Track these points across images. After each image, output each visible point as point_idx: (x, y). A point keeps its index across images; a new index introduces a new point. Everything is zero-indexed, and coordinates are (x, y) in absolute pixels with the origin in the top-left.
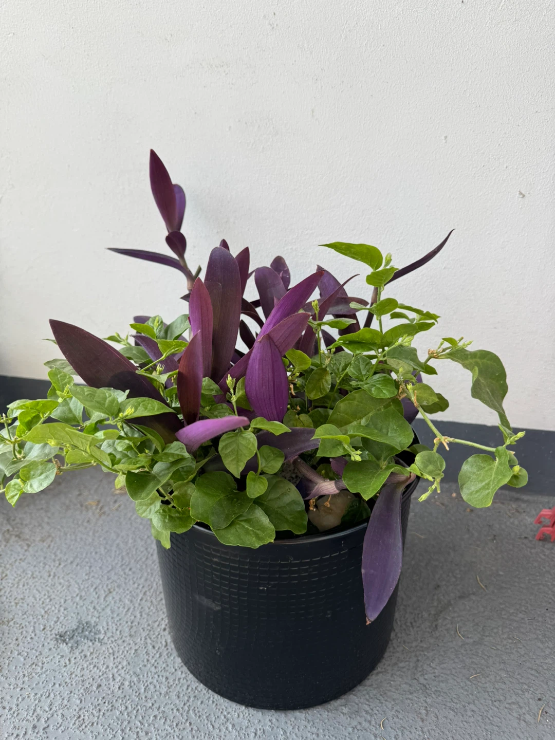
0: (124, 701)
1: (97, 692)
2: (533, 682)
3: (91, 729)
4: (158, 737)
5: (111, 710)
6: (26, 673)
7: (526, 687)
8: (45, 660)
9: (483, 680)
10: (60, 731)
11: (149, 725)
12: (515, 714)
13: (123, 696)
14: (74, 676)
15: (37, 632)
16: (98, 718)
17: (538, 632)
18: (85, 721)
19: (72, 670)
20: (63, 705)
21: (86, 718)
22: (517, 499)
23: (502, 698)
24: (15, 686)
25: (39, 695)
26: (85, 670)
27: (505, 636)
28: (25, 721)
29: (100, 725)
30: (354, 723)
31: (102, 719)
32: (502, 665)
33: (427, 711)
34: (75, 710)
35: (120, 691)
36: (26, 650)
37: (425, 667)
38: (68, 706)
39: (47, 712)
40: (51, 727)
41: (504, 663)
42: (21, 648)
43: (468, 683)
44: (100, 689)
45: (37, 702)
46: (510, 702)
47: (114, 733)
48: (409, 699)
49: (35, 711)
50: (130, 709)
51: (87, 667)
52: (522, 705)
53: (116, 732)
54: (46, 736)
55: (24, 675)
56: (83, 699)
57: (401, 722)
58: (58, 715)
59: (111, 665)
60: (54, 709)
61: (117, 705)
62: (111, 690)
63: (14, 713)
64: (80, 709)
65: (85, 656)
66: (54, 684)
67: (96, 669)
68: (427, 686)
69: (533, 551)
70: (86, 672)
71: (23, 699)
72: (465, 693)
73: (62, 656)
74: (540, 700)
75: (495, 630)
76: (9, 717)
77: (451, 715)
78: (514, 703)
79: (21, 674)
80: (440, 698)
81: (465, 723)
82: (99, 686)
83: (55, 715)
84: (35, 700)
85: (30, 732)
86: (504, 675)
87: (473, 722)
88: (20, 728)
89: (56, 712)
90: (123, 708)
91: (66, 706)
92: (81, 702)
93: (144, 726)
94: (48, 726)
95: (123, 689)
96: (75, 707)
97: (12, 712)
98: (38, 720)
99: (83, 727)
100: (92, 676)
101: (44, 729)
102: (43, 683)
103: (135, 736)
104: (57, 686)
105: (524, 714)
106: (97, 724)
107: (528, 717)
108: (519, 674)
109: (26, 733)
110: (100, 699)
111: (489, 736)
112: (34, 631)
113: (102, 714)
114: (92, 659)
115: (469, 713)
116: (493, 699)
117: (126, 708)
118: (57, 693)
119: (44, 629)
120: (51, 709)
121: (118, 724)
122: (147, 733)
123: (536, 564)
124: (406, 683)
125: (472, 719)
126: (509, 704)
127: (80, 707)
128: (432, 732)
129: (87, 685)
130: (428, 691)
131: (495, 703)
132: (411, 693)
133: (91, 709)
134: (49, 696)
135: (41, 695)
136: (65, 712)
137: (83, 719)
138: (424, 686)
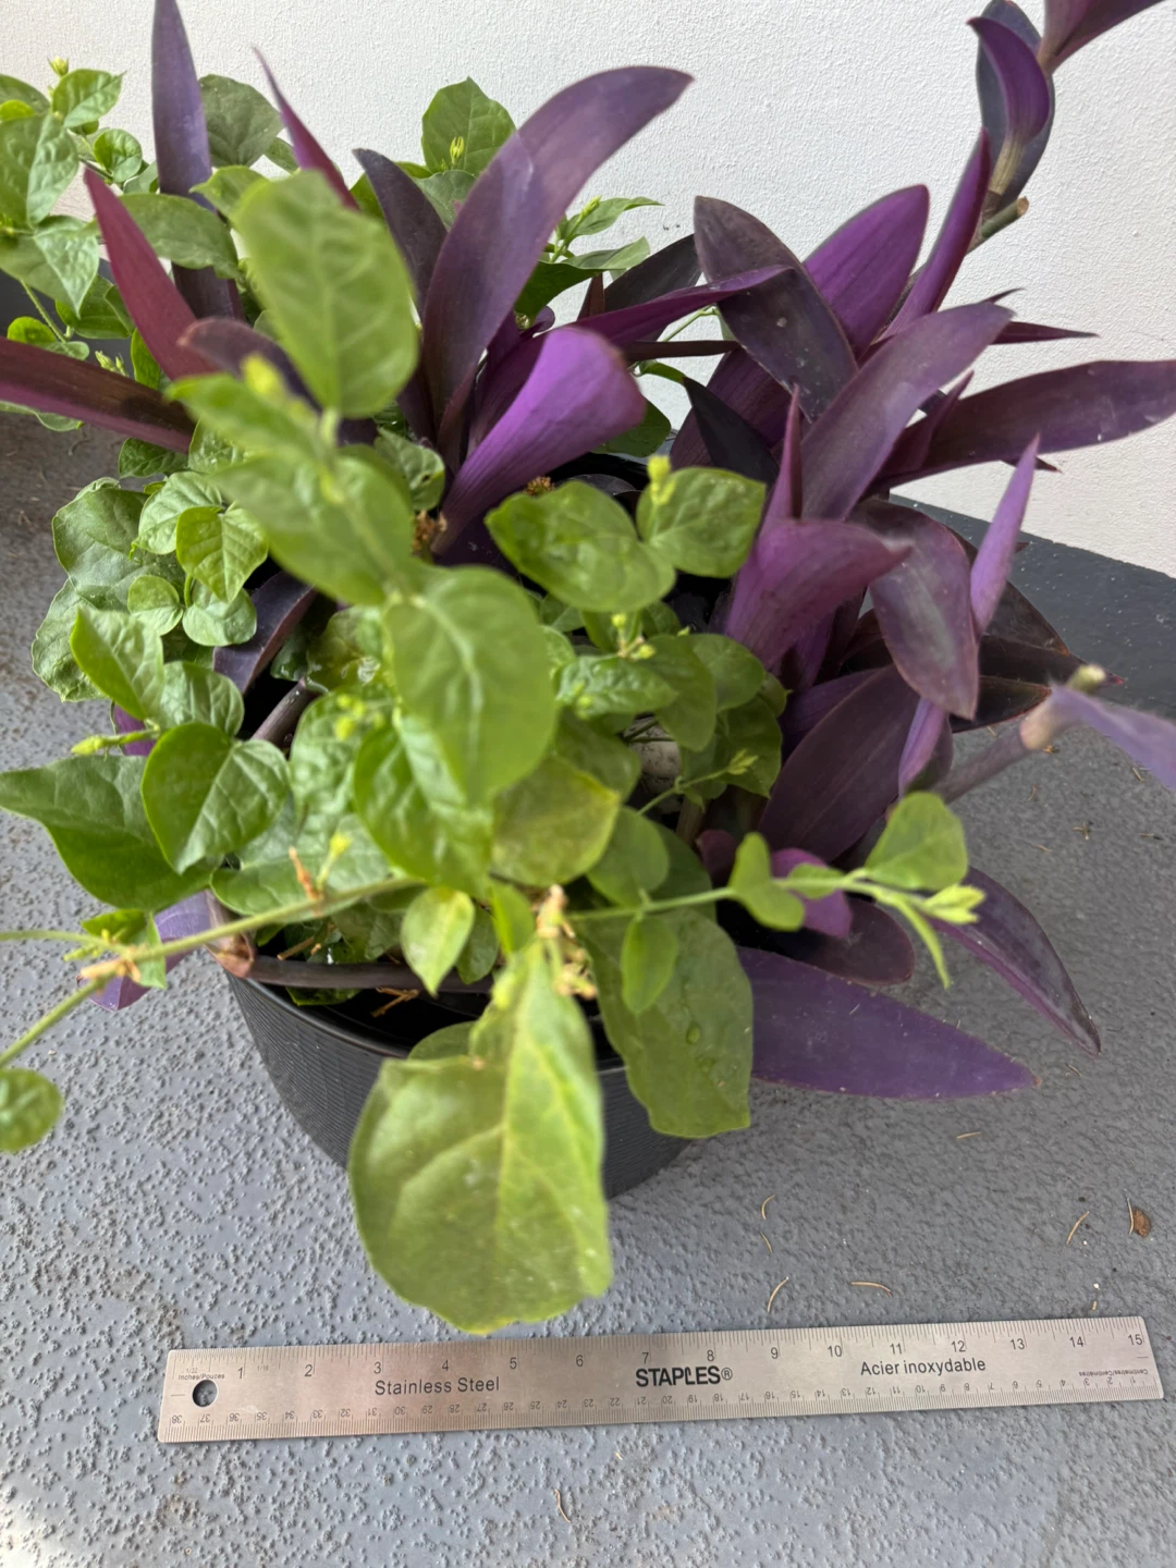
0: (253, 1095)
1: (196, 1068)
2: (1079, 1163)
3: (185, 1143)
4: (320, 1177)
5: (226, 1111)
6: (45, 1007)
7: (1061, 1170)
9: (982, 1146)
10: (122, 1139)
11: (302, 1150)
12: (1026, 1222)
13: (249, 1083)
14: (146, 1027)
15: (64, 916)
16: (199, 1122)
17: (1120, 1060)
18: (173, 1125)
19: (142, 1012)
20: (127, 1087)
21: (175, 1119)
23: (1010, 1186)
25: (75, 1060)
26: (171, 1016)
27: (1051, 1059)
29: (202, 1138)
30: (709, 1196)
31: (207, 1127)
32: (1027, 1122)
33: (857, 1192)
34: (152, 1100)
35: (245, 1073)
36: (41, 955)
37: (872, 1102)
38: (137, 1091)
39: (94, 1097)
40: (104, 1129)
41: (1034, 1116)
42: (30, 950)
43: (952, 1147)
44: (202, 1062)
45: (72, 1073)
46: (1023, 1196)
47: (231, 1157)
48: (828, 1164)
49: (68, 1092)
50: (263, 1112)
51: (175, 1011)
52: (1044, 1205)
53: (236, 1157)
54: (95, 1146)
55: (42, 1013)
56: (167, 1078)
57: (802, 1207)
58: (116, 1107)
59: (225, 1012)
60: (108, 1092)
61: (239, 1100)
62: (226, 1066)
64: (163, 1100)
66: (107, 1039)
67: (192, 1016)
68: (869, 1143)
69: (1163, 872)
70: (173, 1022)
71: (43, 1064)
72: (941, 1167)
74: (1082, 1200)
75: (1034, 1045)
77: (902, 1206)
78: (1029, 1200)
79: (35, 1009)
80: (889, 1170)
81: (925, 1227)
82: (200, 1056)
83: (111, 1107)
85: (61, 1134)
86: (1025, 1139)
87: (941, 1226)
89: (112, 1099)
90: (250, 1109)
91: (133, 1089)
92: (163, 1085)
93: (293, 1150)
94: (98, 1127)
95: (250, 1067)
96: (151, 1094)
98: (77, 1112)
99: (169, 1136)
100: (185, 1033)
101: (89, 1132)
102: (82, 1034)
103: (274, 1170)
104: (112, 1043)
105: (1044, 1223)
106: (197, 1135)
107: (1049, 1231)
108: (1056, 1143)
110: (203, 1083)
111: (966, 1257)
112: (56, 914)
113: (206, 1115)
114: (185, 994)
115: (939, 1208)
116: (992, 1187)
117: (257, 1109)
118: (114, 1060)
119: (78, 912)
120: (101, 1093)
121: (239, 1140)
122: (297, 1166)
123: (1160, 906)
124: (826, 1131)
125: (940, 1220)
126: (1020, 1200)
127: (162, 1094)
128: (858, 1236)
129: (174, 1050)
130: (867, 1153)
131: (993, 1195)
132: (833, 1153)
133: (184, 1103)
134: (96, 1063)
135: (81, 1061)
136: (132, 1102)
137: (169, 1122)
138: (862, 1141)
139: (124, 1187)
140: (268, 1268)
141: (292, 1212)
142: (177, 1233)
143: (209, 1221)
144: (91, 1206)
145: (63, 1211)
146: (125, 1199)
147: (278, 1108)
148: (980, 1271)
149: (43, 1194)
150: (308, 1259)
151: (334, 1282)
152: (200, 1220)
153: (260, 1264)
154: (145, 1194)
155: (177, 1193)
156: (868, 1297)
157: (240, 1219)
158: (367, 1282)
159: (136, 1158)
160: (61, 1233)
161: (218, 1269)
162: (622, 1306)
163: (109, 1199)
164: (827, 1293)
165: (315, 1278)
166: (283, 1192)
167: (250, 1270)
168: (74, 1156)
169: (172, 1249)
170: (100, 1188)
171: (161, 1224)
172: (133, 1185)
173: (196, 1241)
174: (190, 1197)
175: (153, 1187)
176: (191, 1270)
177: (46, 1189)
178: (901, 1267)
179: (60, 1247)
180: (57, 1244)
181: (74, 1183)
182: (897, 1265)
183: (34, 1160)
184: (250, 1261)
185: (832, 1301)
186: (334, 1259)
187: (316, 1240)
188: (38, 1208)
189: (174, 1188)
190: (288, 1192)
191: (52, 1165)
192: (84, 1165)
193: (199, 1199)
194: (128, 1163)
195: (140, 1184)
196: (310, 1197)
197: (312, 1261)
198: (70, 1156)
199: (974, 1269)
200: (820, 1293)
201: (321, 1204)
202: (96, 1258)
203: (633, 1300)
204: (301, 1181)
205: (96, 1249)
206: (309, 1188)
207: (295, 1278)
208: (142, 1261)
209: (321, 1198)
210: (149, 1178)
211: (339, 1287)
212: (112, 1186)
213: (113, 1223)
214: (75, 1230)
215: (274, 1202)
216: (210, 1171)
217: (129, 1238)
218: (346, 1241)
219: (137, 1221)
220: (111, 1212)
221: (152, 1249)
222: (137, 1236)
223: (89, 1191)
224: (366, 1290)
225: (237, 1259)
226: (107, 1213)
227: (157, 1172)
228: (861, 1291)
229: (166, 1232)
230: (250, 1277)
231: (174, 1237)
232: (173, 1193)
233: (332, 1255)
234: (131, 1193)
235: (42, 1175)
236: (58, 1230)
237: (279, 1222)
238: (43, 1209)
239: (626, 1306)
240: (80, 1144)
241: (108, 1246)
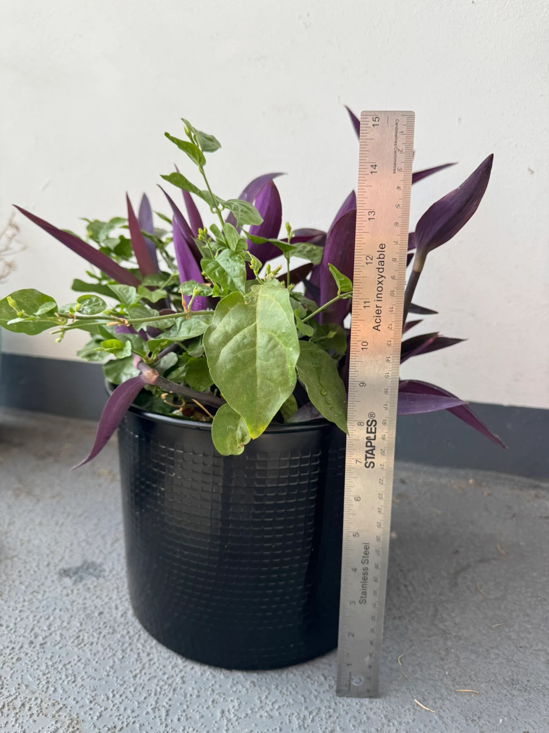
1: (98, 618)
3: (90, 647)
4: (160, 658)
5: (112, 633)
6: (26, 599)
8: (46, 589)
9: (507, 630)
10: (57, 647)
11: (151, 648)
13: (124, 622)
14: (75, 604)
15: (41, 567)
16: (98, 639)
18: (85, 640)
19: (74, 599)
21: (86, 638)
22: (536, 487)
23: (528, 645)
24: (15, 608)
25: (38, 617)
26: (88, 599)
27: (529, 594)
28: (22, 637)
29: (99, 645)
31: (102, 641)
32: (527, 619)
33: (447, 651)
34: (75, 631)
36: (28, 580)
37: (444, 615)
39: (45, 631)
40: (49, 644)
42: (23, 579)
43: (491, 631)
44: (102, 616)
45: (35, 622)
46: (536, 648)
47: (114, 652)
48: (428, 641)
49: (32, 629)
50: (132, 633)
51: (90, 597)
53: (116, 652)
54: (43, 650)
55: (24, 601)
56: (84, 622)
57: (420, 659)
58: (56, 634)
59: (114, 597)
60: (53, 629)
61: (119, 629)
62: (114, 616)
63: (11, 630)
64: (80, 631)
65: (89, 589)
66: (55, 609)
67: (98, 599)
68: (448, 632)
71: (22, 620)
72: (488, 639)
73: (65, 588)
75: (518, 590)
76: (6, 632)
77: (473, 657)
78: (541, 650)
79: (22, 599)
80: (461, 642)
81: (489, 664)
82: (101, 613)
83: (54, 634)
84: (34, 621)
85: (26, 646)
86: (528, 626)
87: (497, 664)
88: (16, 643)
89: (55, 631)
90: (125, 632)
91: (65, 627)
92: (81, 625)
93: (146, 648)
94: (45, 643)
95: (126, 616)
96: (75, 629)
97: (9, 629)
98: (36, 637)
99: (82, 645)
100: (94, 605)
101: (41, 645)
102: (43, 607)
103: (136, 656)
104: (58, 610)
106: (97, 643)
109: (22, 647)
110: (102, 623)
111: (516, 676)
112: (38, 566)
113: (102, 635)
114: (96, 591)
115: (493, 656)
116: (519, 646)
117: (128, 633)
118: (57, 616)
119: (48, 565)
120: (49, 629)
121: (118, 645)
122: (148, 655)
124: (424, 628)
125: (496, 662)
126: (535, 650)
127: (80, 628)
128: (453, 671)
129: (88, 611)
130: (448, 636)
131: (520, 649)
132: (429, 636)
133: (91, 632)
134: (48, 618)
135: (41, 617)
136: (65, 632)
137: (83, 639)
138: (444, 631)
139: (56, 666)
140: (131, 699)
141: (145, 674)
142: (82, 685)
143: (100, 679)
144: (37, 676)
145: (22, 678)
146: (56, 672)
147: (139, 631)
148: (525, 682)
149: (12, 671)
150: (153, 694)
151: (167, 703)
152: (95, 679)
153: (126, 697)
154: (66, 669)
155: (84, 668)
156: (467, 697)
157: (117, 678)
158: (185, 703)
159: (64, 655)
160: (19, 688)
161: (103, 700)
162: (330, 707)
163: (47, 672)
164: (444, 696)
165: (157, 702)
166: (141, 665)
167: (121, 700)
168: (32, 655)
169: (78, 693)
170: (43, 667)
171: (74, 682)
172: (60, 666)
173: (92, 688)
174: (91, 671)
175: (71, 666)
176: (88, 702)
177: (14, 669)
178: (482, 683)
179: (17, 694)
180: (16, 692)
181: (29, 666)
182: (478, 682)
183: (10, 657)
184: (121, 696)
185: (448, 700)
186: (167, 693)
187: (157, 685)
188: (9, 678)
189: (83, 666)
190: (144, 665)
191: (19, 659)
192: (36, 659)
193: (95, 670)
194: (59, 657)
195: (65, 665)
196: (155, 667)
197: (155, 694)
198: (29, 655)
199: (522, 682)
200: (439, 696)
201: (161, 670)
202: (36, 699)
203: (336, 704)
204: (150, 660)
205: (37, 695)
206: (154, 663)
207: (146, 702)
208: (61, 699)
209: (161, 667)
210: (70, 662)
211: (170, 706)
212: (50, 667)
213: (48, 682)
214: (27, 686)
215: (135, 670)
216: (102, 658)
217: (55, 688)
218: (174, 685)
219: (61, 681)
220: (47, 678)
221: (67, 694)
222: (60, 688)
223: (37, 669)
224: (185, 707)
225: (114, 696)
226: (45, 678)
227: (74, 660)
228: (462, 694)
229: (76, 685)
230: (121, 703)
231: (80, 687)
232: (82, 668)
233: (166, 691)
234: (59, 669)
235: (13, 664)
236: (17, 686)
237: (138, 678)
238: (11, 678)
239: (332, 707)
240: (35, 650)
241: (44, 693)
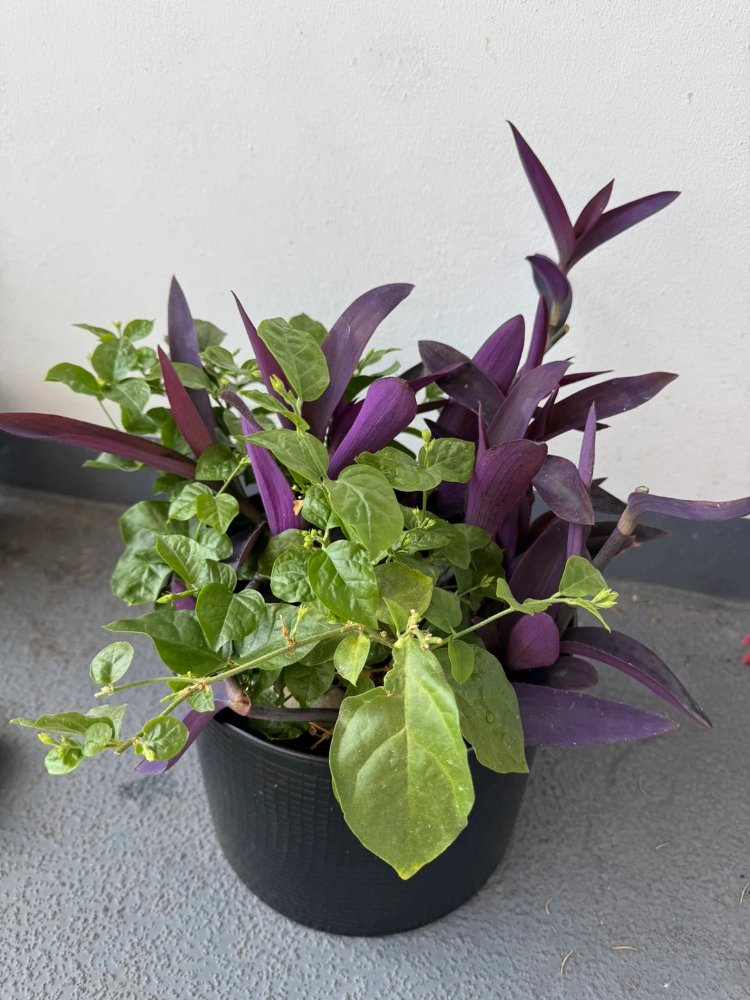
0: (218, 876)
1: (182, 864)
2: (734, 854)
3: (180, 912)
4: (266, 923)
5: (203, 888)
6: (86, 838)
7: (724, 860)
8: (109, 821)
9: (673, 852)
10: (139, 914)
11: (253, 907)
12: (712, 895)
13: (215, 869)
14: (149, 842)
15: (94, 783)
16: (187, 897)
17: (742, 789)
18: (171, 901)
19: (146, 834)
20: (141, 881)
21: (172, 897)
22: (718, 606)
23: (695, 874)
24: (74, 855)
25: (106, 869)
26: (163, 834)
27: (701, 794)
28: (92, 902)
29: (190, 907)
30: (511, 905)
31: (192, 900)
32: (696, 833)
33: (602, 890)
34: (156, 887)
35: (212, 863)
36: (82, 807)
37: (600, 833)
38: (146, 882)
39: (120, 890)
40: (128, 909)
41: (699, 829)
42: (75, 805)
43: (654, 855)
44: (186, 860)
45: (105, 876)
46: (706, 879)
47: (209, 917)
48: (581, 875)
49: (104, 888)
50: (226, 886)
51: (166, 830)
52: (720, 883)
53: (212, 916)
54: (122, 920)
55: (84, 842)
56: (165, 872)
57: (570, 903)
58: (134, 894)
59: (196, 828)
60: (128, 886)
61: (210, 880)
62: (200, 860)
63: (77, 891)
64: (163, 886)
65: (162, 816)
66: (125, 853)
67: (177, 833)
68: (603, 859)
69: (738, 679)
70: (165, 837)
71: (87, 873)
72: (650, 868)
73: (131, 816)
74: (742, 876)
75: (688, 786)
76: (72, 896)
77: (632, 895)
78: (709, 881)
79: (80, 841)
80: (619, 874)
81: (650, 906)
82: (184, 856)
83: (131, 895)
84: (103, 874)
85: (101, 915)
86: (698, 844)
87: (660, 905)
88: (88, 910)
89: (131, 889)
90: (218, 885)
91: (144, 881)
92: (162, 877)
93: (247, 908)
94: (124, 908)
95: (215, 859)
96: (155, 884)
97: (74, 890)
98: (110, 901)
99: (169, 909)
100: (173, 843)
101: (119, 912)
102: (110, 851)
103: (237, 922)
104: (129, 855)
105: (723, 895)
106: (187, 905)
107: (727, 899)
108: (717, 844)
109: (96, 918)
110: (187, 873)
111: (680, 922)
112: (89, 782)
113: (191, 892)
114: (171, 820)
115: (655, 893)
116: (685, 876)
117: (222, 885)
118: (131, 865)
119: (103, 779)
120: (124, 886)
121: (213, 905)
122: (251, 918)
123: (741, 697)
124: (575, 855)
125: (658, 901)
126: (704, 881)
127: (162, 883)
128: (609, 917)
129: (168, 855)
130: (605, 865)
131: (687, 881)
132: (582, 868)
133: (176, 886)
134: (120, 869)
135: (110, 868)
136: (144, 890)
137: (168, 900)
138: (599, 858)
139: (143, 945)
140: (240, 986)
141: (251, 947)
142: (180, 970)
143: (199, 960)
144: (123, 960)
145: (105, 965)
146: (144, 952)
147: (235, 882)
148: (691, 931)
149: (92, 956)
150: (264, 977)
151: (283, 990)
152: (193, 960)
153: (235, 984)
154: (157, 948)
155: (177, 944)
156: (624, 956)
157: (219, 956)
158: (304, 988)
159: (149, 926)
160: (105, 980)
161: (207, 991)
162: (470, 982)
163: (134, 954)
164: (598, 957)
165: (271, 989)
166: (244, 935)
167: (228, 989)
168: (110, 928)
169: (177, 981)
170: (128, 947)
171: (169, 966)
172: (149, 944)
173: (192, 974)
174: (185, 946)
175: (162, 942)
176: (190, 994)
177: (94, 952)
178: (641, 934)
179: (105, 989)
180: (103, 987)
181: (111, 946)
182: (638, 933)
183: (84, 934)
184: (228, 983)
185: (602, 962)
186: (281, 975)
187: (268, 964)
188: (89, 965)
189: (175, 941)
190: (248, 935)
191: (96, 936)
192: (117, 934)
193: (192, 946)
194: (144, 929)
195: (153, 942)
196: (261, 936)
197: (268, 978)
198: (107, 929)
199: (687, 930)
200: (593, 958)
201: (269, 940)
202: (129, 994)
203: (476, 977)
204: (255, 927)
205: (128, 988)
206: (260, 931)
207: (258, 990)
208: (158, 992)
209: (269, 936)
210: (159, 937)
211: (287, 993)
212: (136, 945)
213: (138, 969)
214: (114, 976)
215: (239, 942)
216: (196, 928)
217: (149, 977)
218: (288, 962)
219: (153, 966)
220: (136, 962)
221: (164, 983)
222: (154, 976)
223: (121, 950)
224: (304, 993)
225: (219, 983)
226: (133, 963)
227: (163, 933)
228: (619, 953)
229: (172, 971)
230: (229, 994)
231: (178, 973)
232: (174, 944)
233: (280, 972)
234: (148, 948)
235: (90, 943)
236: (103, 978)
237: (243, 955)
238: (92, 965)
239: (473, 982)
240: (113, 920)
241: (136, 985)
